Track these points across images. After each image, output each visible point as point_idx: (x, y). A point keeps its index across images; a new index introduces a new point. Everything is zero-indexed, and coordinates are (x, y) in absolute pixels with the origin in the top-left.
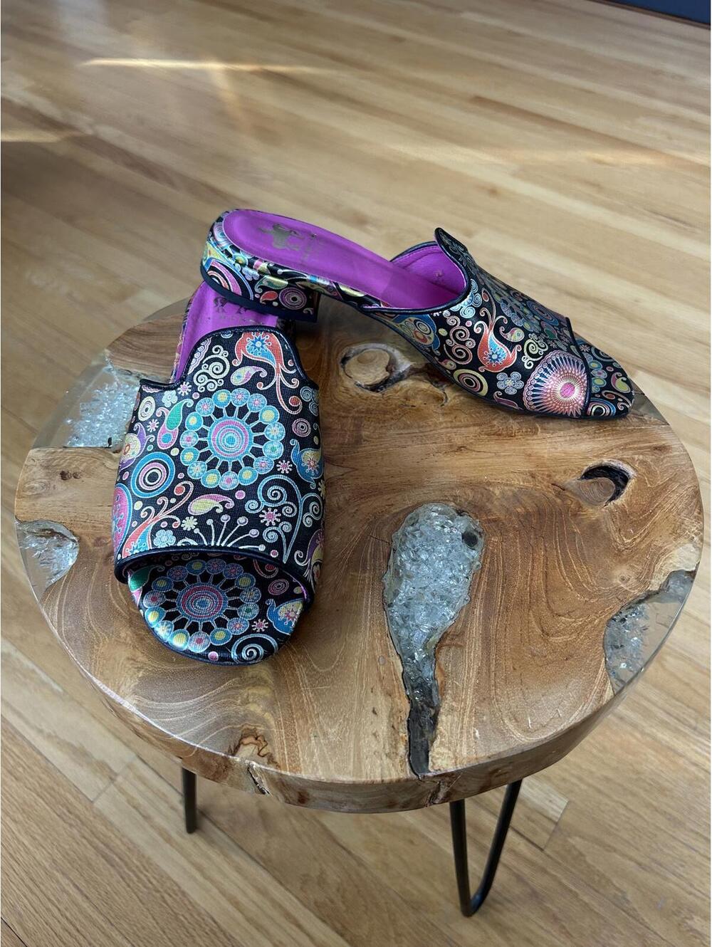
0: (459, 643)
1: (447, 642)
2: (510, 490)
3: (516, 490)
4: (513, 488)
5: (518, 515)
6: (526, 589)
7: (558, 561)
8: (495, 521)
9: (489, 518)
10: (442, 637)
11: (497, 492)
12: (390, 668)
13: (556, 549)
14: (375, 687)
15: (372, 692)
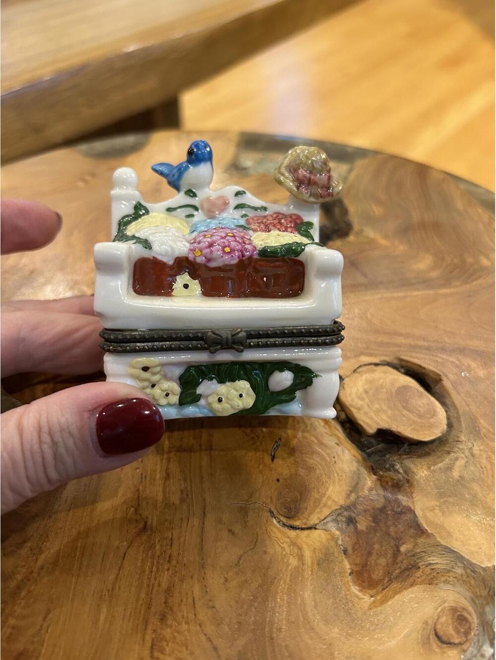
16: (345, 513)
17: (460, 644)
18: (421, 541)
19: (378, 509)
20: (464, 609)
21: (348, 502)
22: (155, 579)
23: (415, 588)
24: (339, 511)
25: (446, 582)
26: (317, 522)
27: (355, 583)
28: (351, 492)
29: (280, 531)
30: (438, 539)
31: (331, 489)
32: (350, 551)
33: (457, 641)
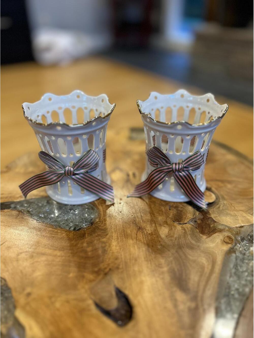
0: (18, 217)
2: (106, 245)
3: (106, 248)
11: (105, 240)
16: (194, 220)
17: (231, 243)
18: (215, 224)
19: (202, 218)
20: (230, 236)
21: (194, 217)
22: (147, 238)
23: (216, 233)
24: (192, 220)
25: (224, 231)
26: (187, 222)
27: (201, 234)
28: (194, 215)
29: (178, 225)
30: (220, 223)
31: (188, 215)
32: (197, 228)
33: (230, 242)
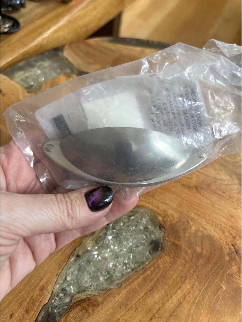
0: (90, 311)
1: (85, 305)
2: (202, 232)
3: (206, 234)
4: (205, 232)
5: (194, 251)
6: (159, 305)
7: (195, 299)
8: (176, 245)
9: (175, 241)
10: (84, 299)
11: (194, 228)
12: (41, 296)
13: (200, 290)
14: (24, 302)
15: (20, 303)
